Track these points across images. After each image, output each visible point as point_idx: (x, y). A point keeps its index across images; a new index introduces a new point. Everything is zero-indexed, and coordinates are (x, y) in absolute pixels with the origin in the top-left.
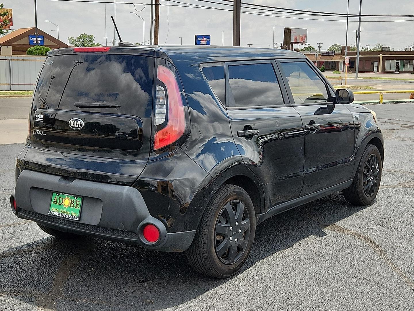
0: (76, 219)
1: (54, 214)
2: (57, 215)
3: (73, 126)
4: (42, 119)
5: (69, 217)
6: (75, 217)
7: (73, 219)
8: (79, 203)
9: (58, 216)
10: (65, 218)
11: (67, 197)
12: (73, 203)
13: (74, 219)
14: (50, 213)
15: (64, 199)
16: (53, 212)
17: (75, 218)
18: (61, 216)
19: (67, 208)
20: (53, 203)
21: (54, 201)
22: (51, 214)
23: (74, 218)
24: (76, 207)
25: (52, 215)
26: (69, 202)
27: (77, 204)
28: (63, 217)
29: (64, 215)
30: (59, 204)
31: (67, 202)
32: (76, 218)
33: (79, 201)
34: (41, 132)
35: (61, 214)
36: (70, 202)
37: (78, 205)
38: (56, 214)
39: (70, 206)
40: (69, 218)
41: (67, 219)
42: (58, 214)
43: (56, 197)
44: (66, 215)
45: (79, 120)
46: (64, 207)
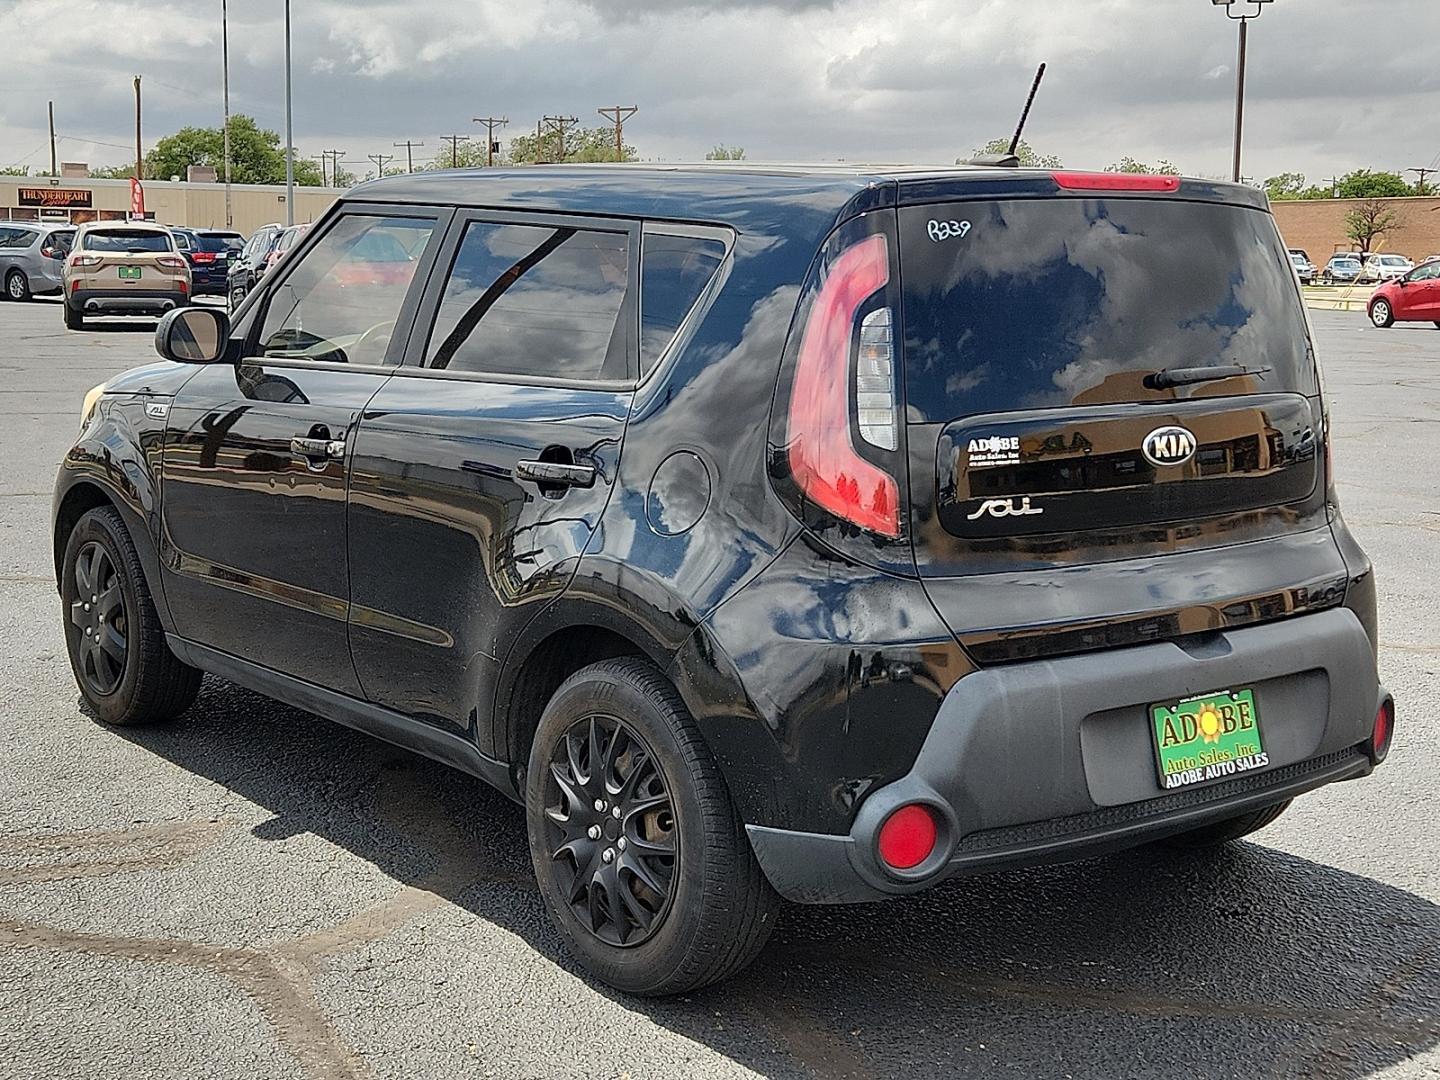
0: (1263, 764)
1: (1186, 780)
2: (1199, 779)
3: (1167, 455)
4: (1014, 451)
5: (1236, 765)
6: (1256, 756)
7: (1253, 766)
8: (1248, 710)
9: (1203, 779)
10: (1229, 774)
11: (1203, 705)
12: (1230, 719)
13: (1256, 766)
14: (1171, 784)
15: (1196, 716)
16: (1180, 773)
17: (1258, 760)
18: (1212, 777)
19: (1216, 741)
20: (1166, 745)
21: (1166, 738)
22: (1177, 785)
23: (1255, 762)
24: (1244, 727)
25: (1183, 785)
26: (1218, 720)
27: (1242, 715)
28: (1222, 775)
29: (1221, 768)
30: (1187, 740)
31: (1210, 722)
32: (1262, 760)
33: (1246, 703)
34: (1017, 505)
35: (1208, 768)
36: (1221, 716)
37: (1247, 715)
38: (1195, 777)
39: (1227, 731)
40: (1240, 770)
41: (1235, 777)
42: (1199, 774)
43: (1168, 719)
44: (1225, 766)
45: (1182, 433)
46: (1206, 741)
